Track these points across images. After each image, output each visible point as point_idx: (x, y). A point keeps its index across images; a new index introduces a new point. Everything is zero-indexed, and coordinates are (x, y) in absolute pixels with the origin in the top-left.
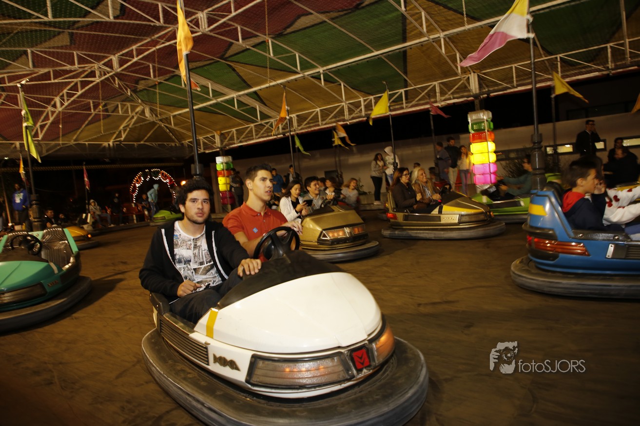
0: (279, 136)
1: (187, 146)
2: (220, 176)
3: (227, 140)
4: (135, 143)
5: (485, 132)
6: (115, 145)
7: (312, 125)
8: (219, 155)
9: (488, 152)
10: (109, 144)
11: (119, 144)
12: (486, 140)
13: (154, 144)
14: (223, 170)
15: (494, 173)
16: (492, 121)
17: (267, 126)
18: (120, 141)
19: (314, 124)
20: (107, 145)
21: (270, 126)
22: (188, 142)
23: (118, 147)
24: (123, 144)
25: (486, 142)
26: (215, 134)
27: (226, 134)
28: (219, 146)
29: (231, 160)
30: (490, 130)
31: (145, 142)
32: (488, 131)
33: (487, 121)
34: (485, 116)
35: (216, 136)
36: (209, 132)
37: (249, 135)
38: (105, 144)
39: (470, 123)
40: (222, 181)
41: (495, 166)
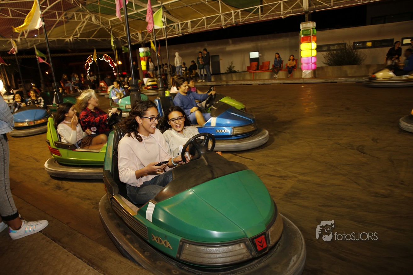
0: (179, 35)
1: (120, 40)
2: (142, 60)
3: (146, 36)
4: (87, 39)
5: (310, 36)
6: (74, 40)
7: (201, 27)
8: (141, 47)
9: (312, 50)
10: (70, 40)
11: (77, 40)
12: (310, 42)
13: (99, 39)
14: (144, 56)
15: (314, 63)
16: (316, 28)
17: (171, 28)
18: (77, 37)
19: (202, 27)
20: (69, 41)
21: (173, 28)
22: (121, 37)
23: (76, 42)
24: (79, 40)
25: (311, 43)
26: (138, 32)
27: (145, 33)
28: (141, 41)
29: (149, 50)
30: (314, 35)
31: (93, 37)
32: (312, 35)
33: (312, 29)
34: (311, 25)
35: (139, 34)
36: (134, 31)
37: (161, 33)
38: (67, 40)
39: (301, 30)
40: (143, 64)
41: (315, 58)
